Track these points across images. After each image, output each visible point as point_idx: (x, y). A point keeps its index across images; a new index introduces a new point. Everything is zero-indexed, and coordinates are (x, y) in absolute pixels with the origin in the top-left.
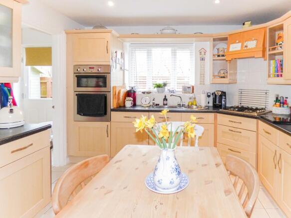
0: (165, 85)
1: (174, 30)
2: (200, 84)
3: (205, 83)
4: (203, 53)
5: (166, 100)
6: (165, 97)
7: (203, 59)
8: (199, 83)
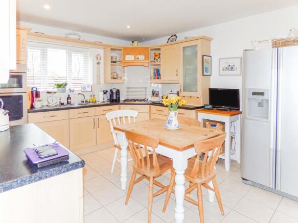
0: (66, 85)
1: (78, 35)
2: (98, 84)
3: (101, 83)
4: (99, 58)
5: (70, 98)
6: (69, 95)
7: (99, 63)
8: (96, 83)
